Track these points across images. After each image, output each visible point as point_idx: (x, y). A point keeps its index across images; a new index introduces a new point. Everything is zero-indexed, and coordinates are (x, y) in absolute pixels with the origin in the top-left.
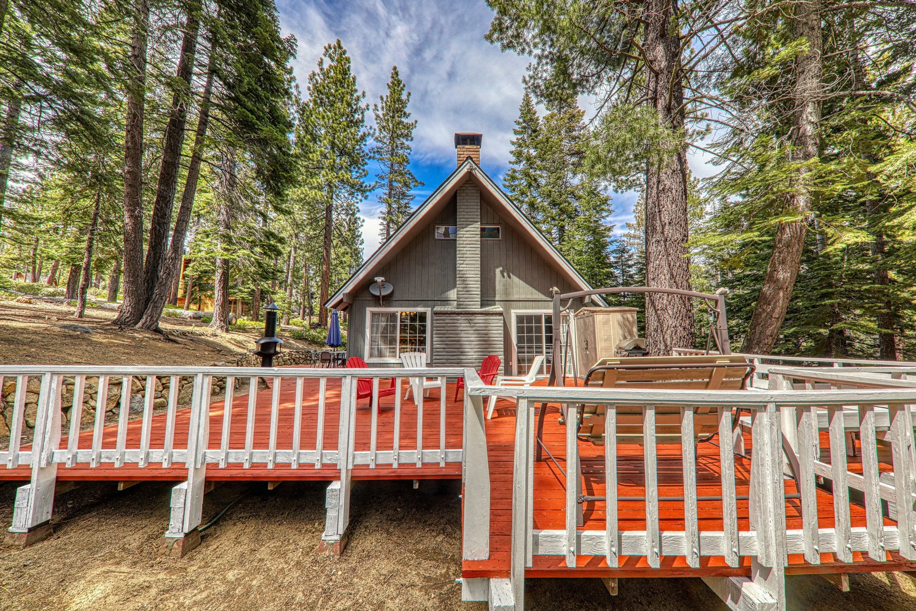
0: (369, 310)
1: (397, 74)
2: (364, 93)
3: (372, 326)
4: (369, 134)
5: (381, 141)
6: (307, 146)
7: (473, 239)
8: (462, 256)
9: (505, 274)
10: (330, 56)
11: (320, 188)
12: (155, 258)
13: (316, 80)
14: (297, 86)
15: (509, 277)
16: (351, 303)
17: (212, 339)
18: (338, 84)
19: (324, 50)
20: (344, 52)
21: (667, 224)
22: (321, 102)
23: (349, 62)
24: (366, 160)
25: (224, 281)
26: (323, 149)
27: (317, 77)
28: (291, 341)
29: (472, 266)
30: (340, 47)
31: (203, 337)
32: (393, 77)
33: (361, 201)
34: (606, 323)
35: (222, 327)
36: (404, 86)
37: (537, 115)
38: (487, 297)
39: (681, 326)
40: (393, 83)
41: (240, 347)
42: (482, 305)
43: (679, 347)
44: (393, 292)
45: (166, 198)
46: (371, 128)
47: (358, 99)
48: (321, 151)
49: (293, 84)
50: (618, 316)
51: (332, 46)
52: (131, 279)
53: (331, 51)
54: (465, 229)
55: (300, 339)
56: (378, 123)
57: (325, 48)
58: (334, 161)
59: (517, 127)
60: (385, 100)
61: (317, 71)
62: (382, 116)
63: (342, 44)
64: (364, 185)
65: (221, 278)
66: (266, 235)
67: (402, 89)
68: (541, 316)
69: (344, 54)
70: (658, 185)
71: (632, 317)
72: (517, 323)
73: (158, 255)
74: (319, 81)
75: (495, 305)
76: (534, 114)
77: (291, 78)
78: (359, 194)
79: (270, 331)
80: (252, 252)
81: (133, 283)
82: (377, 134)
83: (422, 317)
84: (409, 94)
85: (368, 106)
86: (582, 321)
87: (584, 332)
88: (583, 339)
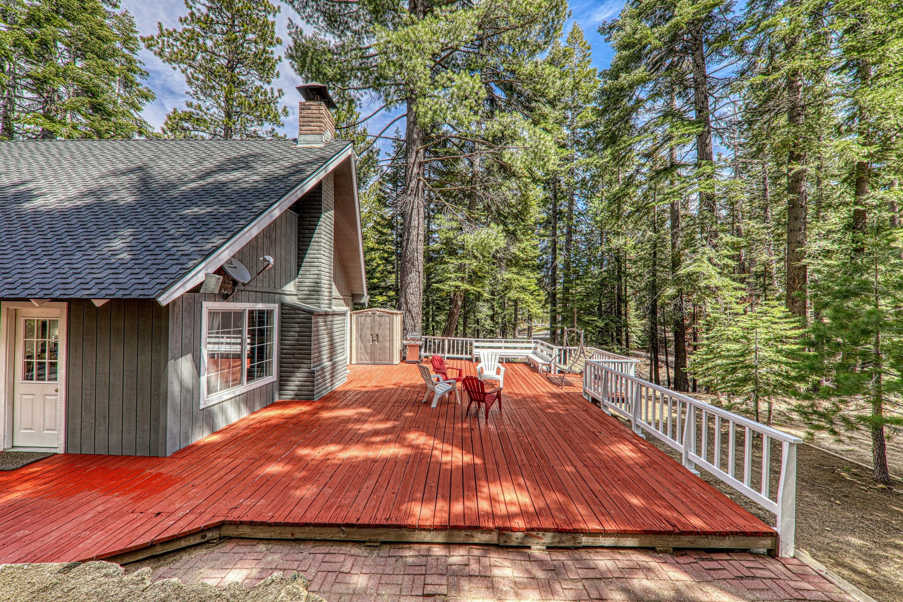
0: (207, 307)
54: (326, 214)
86: (369, 319)
87: (372, 328)
88: (369, 332)
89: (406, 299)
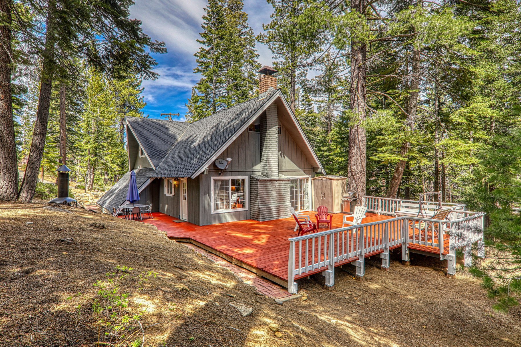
0: (213, 179)
3: (214, 189)
7: (274, 136)
8: (269, 146)
9: (282, 156)
29: (274, 152)
34: (337, 185)
50: (341, 181)
54: (270, 130)
86: (320, 183)
87: (322, 188)
88: (320, 192)
89: (351, 168)
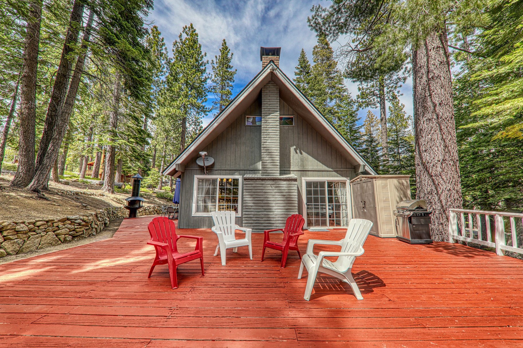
0: (196, 177)
1: (225, 43)
2: (205, 54)
3: (198, 189)
4: (208, 77)
5: (215, 82)
6: (171, 83)
7: (274, 124)
8: (265, 136)
9: (298, 151)
10: (186, 33)
11: (179, 108)
12: (47, 139)
13: (178, 46)
14: (166, 49)
15: (301, 153)
16: (183, 171)
17: (98, 198)
18: (191, 48)
19: (183, 29)
20: (195, 31)
21: (438, 105)
22: (180, 59)
23: (197, 36)
24: (207, 93)
25: (112, 160)
26: (180, 85)
27: (178, 44)
28: (156, 199)
29: (273, 144)
30: (192, 28)
31: (92, 196)
32: (223, 45)
33: (203, 117)
34: (385, 187)
35: (109, 190)
36: (229, 50)
37: (309, 63)
38: (285, 167)
39: (454, 189)
40: (223, 49)
41: (118, 203)
42: (281, 174)
43: (454, 207)
44: (214, 164)
45: (58, 98)
46: (209, 74)
47: (202, 57)
48: (179, 86)
49: (164, 47)
50: (395, 181)
51: (188, 27)
52: (24, 153)
53: (187, 30)
54: (268, 117)
55: (162, 198)
56: (214, 72)
57: (183, 28)
58: (187, 92)
59: (297, 71)
60: (218, 58)
61: (178, 40)
62: (216, 67)
63: (193, 26)
64: (205, 108)
65: (109, 158)
66: (138, 131)
67: (228, 52)
68: (325, 182)
69: (194, 32)
70: (428, 74)
71: (406, 182)
72: (307, 188)
73: (49, 138)
74: (179, 46)
75: (290, 174)
76: (307, 62)
77: (163, 44)
78: (202, 113)
79: (136, 192)
80: (129, 142)
81: (25, 156)
82: (213, 77)
83: (235, 182)
84: (232, 54)
85: (208, 61)
86: (359, 186)
87: (361, 195)
88: (360, 200)
